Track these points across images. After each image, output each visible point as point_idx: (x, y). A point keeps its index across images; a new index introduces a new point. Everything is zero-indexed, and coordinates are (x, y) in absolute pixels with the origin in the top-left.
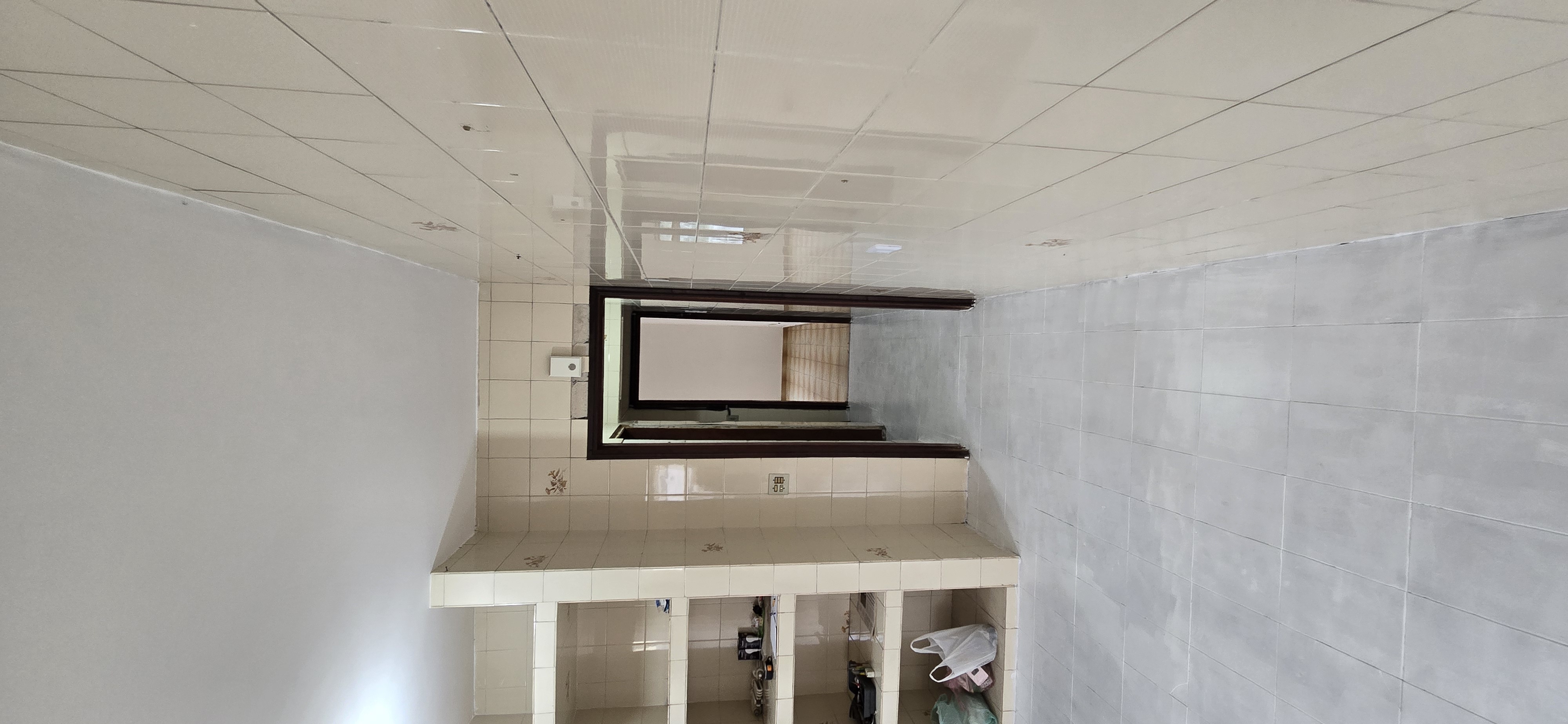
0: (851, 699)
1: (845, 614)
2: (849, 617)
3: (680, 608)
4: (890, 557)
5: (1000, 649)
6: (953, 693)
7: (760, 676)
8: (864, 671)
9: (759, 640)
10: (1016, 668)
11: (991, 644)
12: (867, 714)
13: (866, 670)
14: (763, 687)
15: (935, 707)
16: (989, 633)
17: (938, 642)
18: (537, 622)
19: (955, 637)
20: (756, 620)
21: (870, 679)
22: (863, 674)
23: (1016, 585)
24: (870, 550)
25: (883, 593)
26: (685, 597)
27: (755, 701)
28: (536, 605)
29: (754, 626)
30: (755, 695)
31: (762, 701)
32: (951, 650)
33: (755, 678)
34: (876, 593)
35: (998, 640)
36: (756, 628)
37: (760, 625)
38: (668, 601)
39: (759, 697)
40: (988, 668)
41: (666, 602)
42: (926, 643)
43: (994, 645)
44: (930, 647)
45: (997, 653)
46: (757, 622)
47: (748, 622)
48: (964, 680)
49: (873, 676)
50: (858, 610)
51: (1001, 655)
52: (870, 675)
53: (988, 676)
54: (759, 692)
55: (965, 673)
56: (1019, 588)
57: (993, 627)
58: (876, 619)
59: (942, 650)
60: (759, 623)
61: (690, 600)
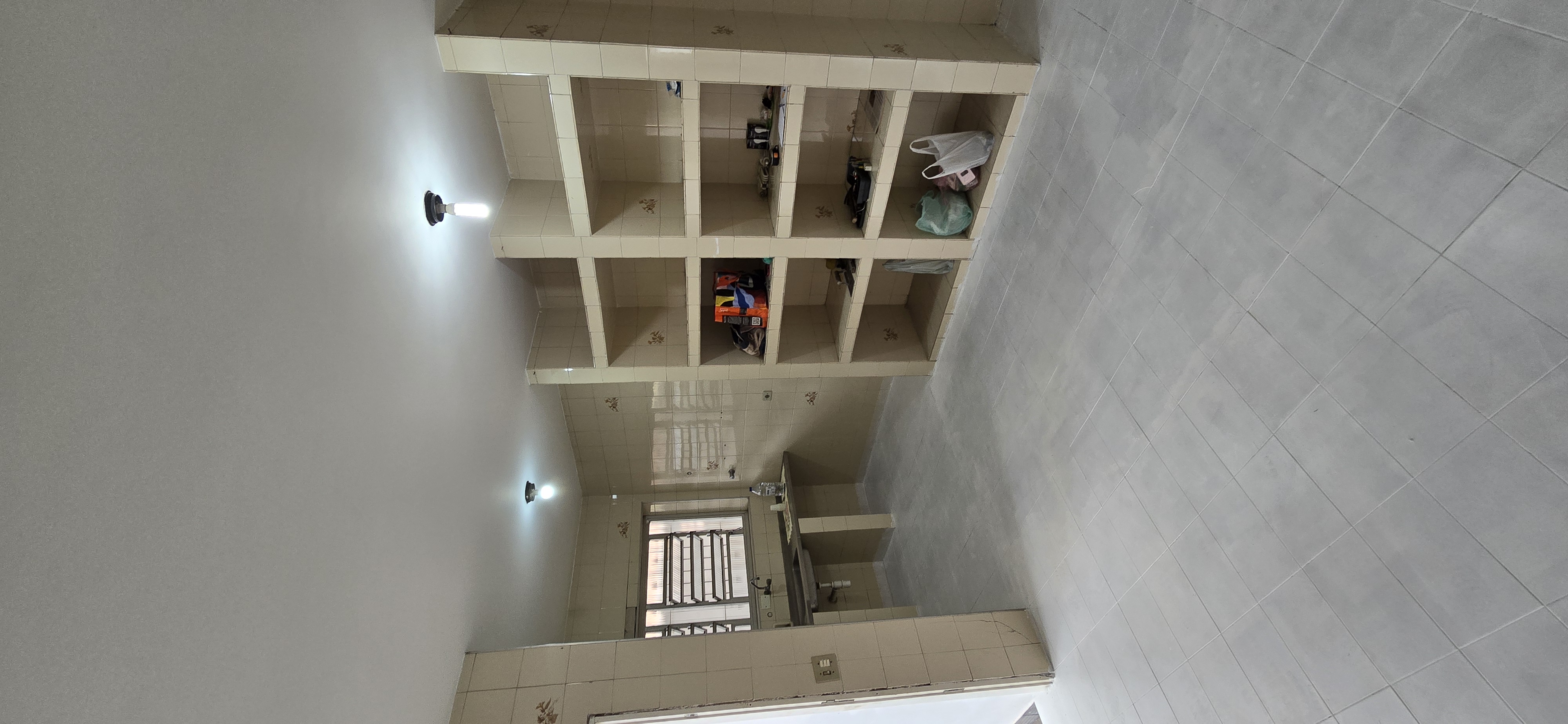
0: (847, 189)
1: (852, 114)
2: (856, 116)
3: (691, 93)
4: (906, 54)
5: (994, 154)
6: (939, 190)
7: (767, 163)
8: (863, 165)
9: (767, 132)
10: (1002, 172)
11: (985, 148)
12: (860, 201)
13: (865, 165)
14: (769, 174)
15: (921, 201)
16: (987, 139)
17: (936, 144)
18: (553, 94)
19: (953, 141)
20: (765, 112)
21: (868, 172)
22: (861, 167)
23: (1027, 93)
24: (886, 46)
25: (893, 92)
26: (695, 80)
27: (761, 185)
28: (548, 76)
29: (763, 118)
30: (761, 180)
31: (767, 185)
32: (947, 152)
33: (762, 166)
34: (886, 91)
35: (993, 146)
36: (765, 120)
37: (769, 117)
38: (679, 84)
39: (765, 182)
40: (977, 171)
41: (677, 85)
42: (925, 145)
43: (988, 150)
44: (928, 148)
45: (989, 159)
46: (766, 114)
47: (757, 113)
48: (953, 180)
49: (870, 170)
50: (865, 110)
51: (992, 160)
52: (868, 168)
53: (975, 177)
54: (765, 177)
55: (955, 173)
56: (1029, 97)
57: (992, 134)
58: (881, 119)
59: (938, 152)
60: (768, 115)
61: (701, 83)
